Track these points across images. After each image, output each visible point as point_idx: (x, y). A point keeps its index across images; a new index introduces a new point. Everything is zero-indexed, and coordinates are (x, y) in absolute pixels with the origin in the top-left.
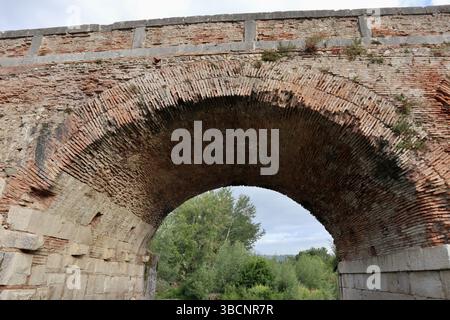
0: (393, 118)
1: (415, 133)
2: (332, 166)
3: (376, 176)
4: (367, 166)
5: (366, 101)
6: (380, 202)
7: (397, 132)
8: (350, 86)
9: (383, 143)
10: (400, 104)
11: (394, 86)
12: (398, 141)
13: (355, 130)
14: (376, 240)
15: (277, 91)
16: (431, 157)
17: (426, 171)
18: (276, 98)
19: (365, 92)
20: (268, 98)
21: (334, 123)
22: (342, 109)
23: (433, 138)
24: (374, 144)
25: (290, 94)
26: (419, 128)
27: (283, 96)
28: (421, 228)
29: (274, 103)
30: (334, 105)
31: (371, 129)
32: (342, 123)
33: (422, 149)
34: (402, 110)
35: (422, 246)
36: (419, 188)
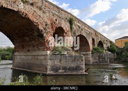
0: (44, 26)
1: (47, 30)
3: (37, 36)
4: (36, 34)
5: (41, 21)
6: (35, 41)
7: (44, 29)
8: (39, 17)
9: (42, 31)
11: (46, 19)
12: (44, 31)
13: (37, 27)
14: (30, 48)
15: (24, 12)
16: (48, 35)
17: (47, 38)
18: (23, 14)
19: (41, 19)
20: (21, 13)
21: (34, 24)
22: (36, 22)
23: (49, 32)
24: (40, 30)
25: (26, 14)
26: (48, 29)
27: (25, 14)
28: (43, 47)
29: (22, 15)
30: (35, 20)
31: (41, 28)
32: (35, 24)
33: (47, 33)
34: (46, 25)
35: (42, 51)
36: (45, 41)
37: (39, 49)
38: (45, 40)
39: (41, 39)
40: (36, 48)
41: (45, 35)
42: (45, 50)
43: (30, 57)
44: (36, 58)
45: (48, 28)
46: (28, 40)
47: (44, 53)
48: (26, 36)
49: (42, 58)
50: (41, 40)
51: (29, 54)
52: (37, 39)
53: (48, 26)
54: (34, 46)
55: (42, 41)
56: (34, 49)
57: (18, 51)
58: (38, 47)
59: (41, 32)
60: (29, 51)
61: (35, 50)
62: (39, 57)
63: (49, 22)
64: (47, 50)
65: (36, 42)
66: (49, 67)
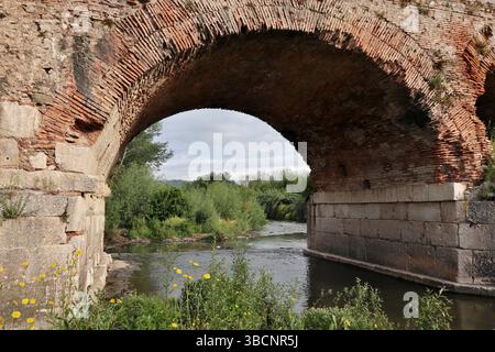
0: (430, 72)
1: (444, 88)
2: (351, 104)
3: (400, 121)
4: (394, 110)
5: (411, 53)
7: (432, 87)
8: (400, 35)
9: (420, 95)
10: (436, 59)
11: (434, 41)
12: (432, 95)
14: (372, 176)
15: (338, 31)
16: (453, 111)
17: (449, 124)
18: (335, 39)
19: (412, 44)
20: (328, 37)
21: (381, 70)
22: (393, 59)
23: (457, 94)
24: (412, 95)
25: (349, 37)
26: (447, 85)
27: (342, 38)
28: (430, 168)
29: (331, 43)
30: (386, 54)
31: (414, 81)
32: (389, 71)
33: (447, 103)
34: (438, 66)
35: (429, 183)
36: (440, 137)
37: (415, 177)
38: (437, 133)
39: (419, 130)
40: (396, 172)
41: (436, 111)
42: (439, 181)
43: (374, 212)
44: (402, 216)
45: (448, 80)
46: (360, 141)
47: (435, 192)
48: (354, 124)
49: (430, 213)
50: (417, 138)
51: (368, 196)
52: (401, 133)
53: (448, 68)
54: (387, 164)
55: (425, 141)
56: (389, 178)
57: (324, 188)
58: (405, 169)
59: (416, 101)
60: (367, 185)
61: (392, 182)
62: (413, 212)
63: (450, 52)
64: (451, 179)
65: (395, 146)
66: (464, 259)
